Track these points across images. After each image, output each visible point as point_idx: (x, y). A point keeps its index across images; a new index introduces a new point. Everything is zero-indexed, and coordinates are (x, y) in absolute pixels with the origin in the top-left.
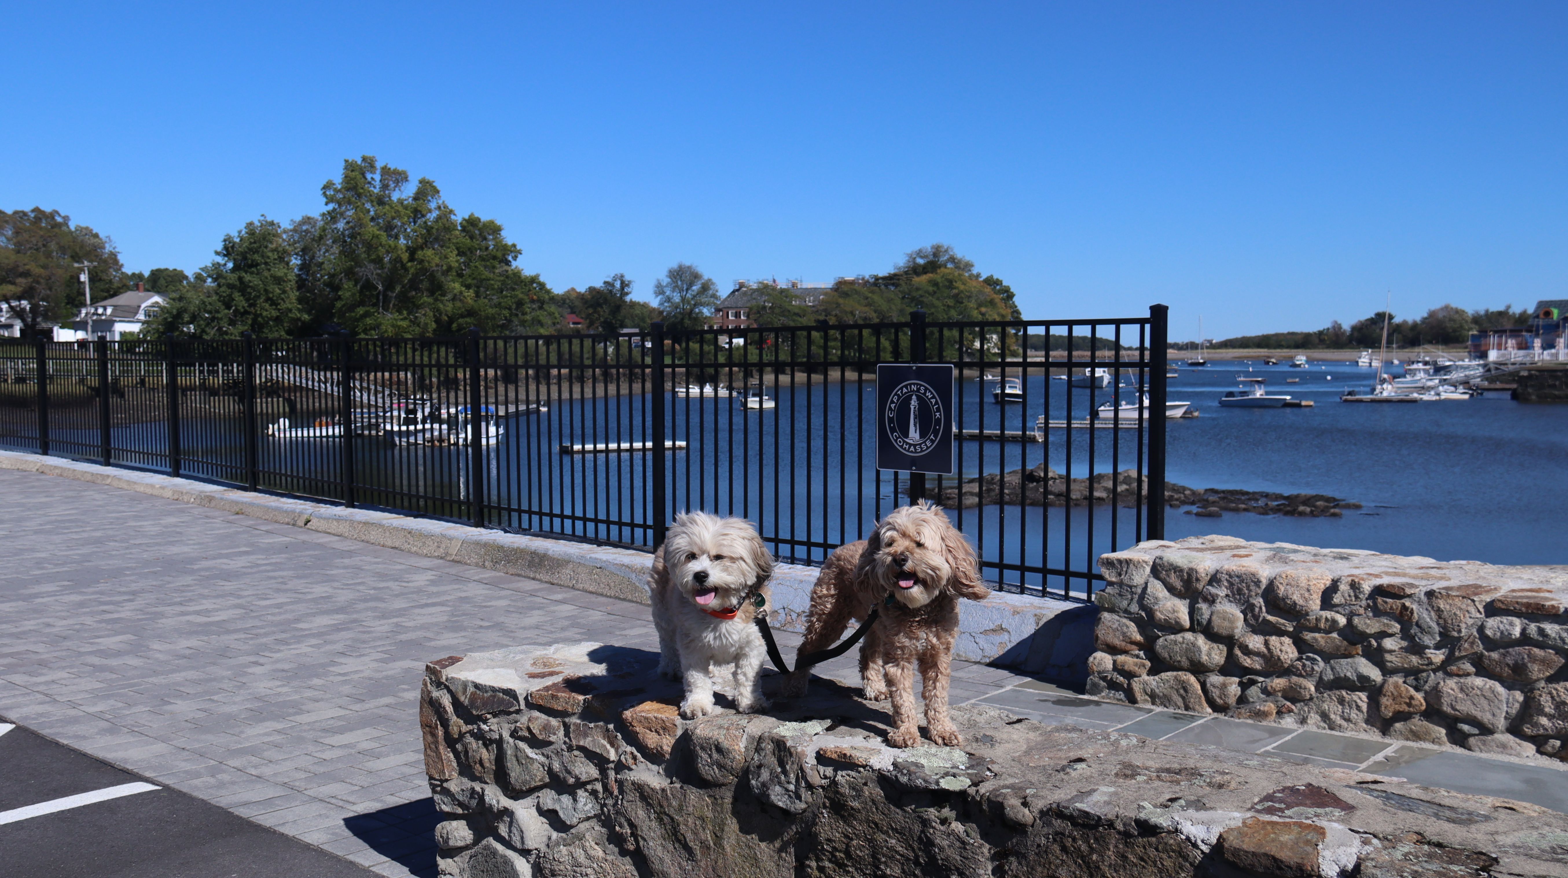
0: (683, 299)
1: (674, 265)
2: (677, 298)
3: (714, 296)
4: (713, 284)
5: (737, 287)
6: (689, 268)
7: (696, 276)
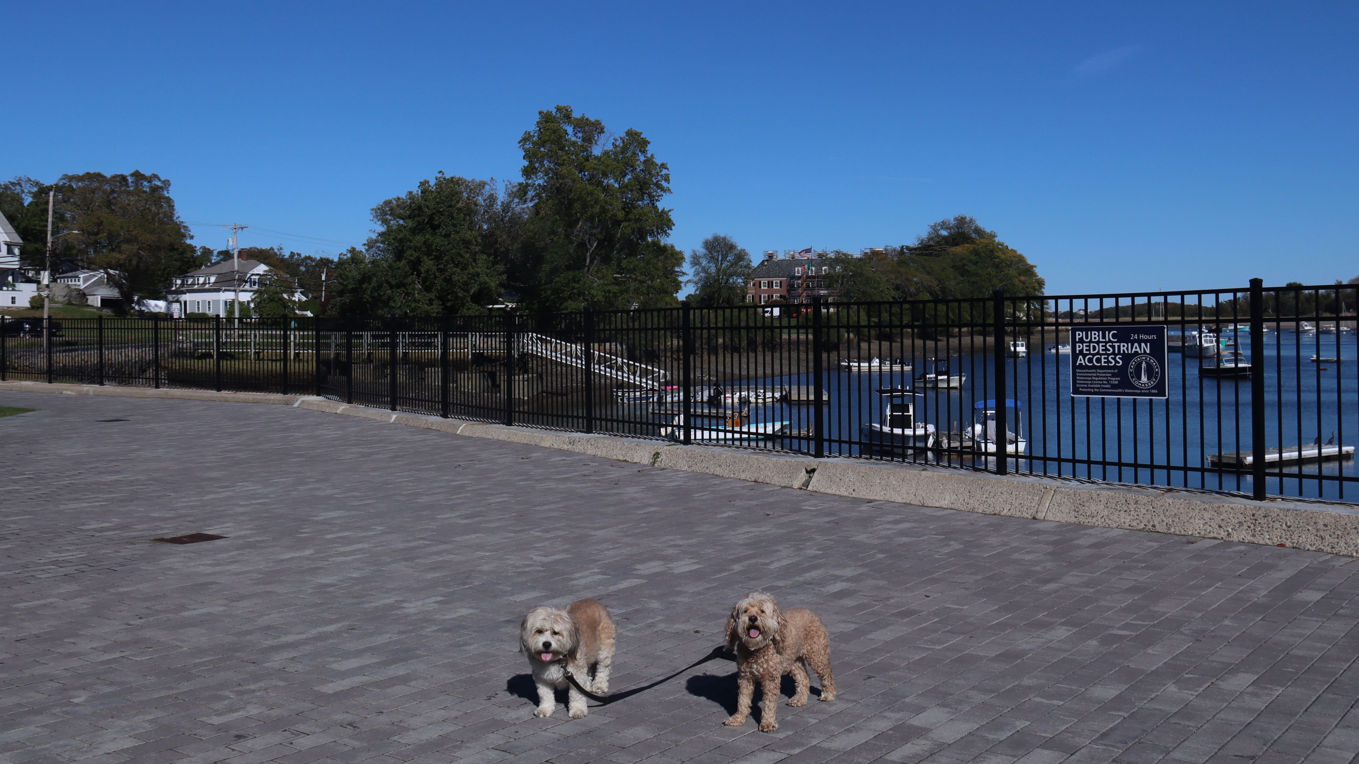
0: (718, 270)
1: (710, 237)
2: (713, 270)
3: (748, 266)
4: (746, 254)
5: (767, 258)
6: (724, 239)
7: (732, 247)
